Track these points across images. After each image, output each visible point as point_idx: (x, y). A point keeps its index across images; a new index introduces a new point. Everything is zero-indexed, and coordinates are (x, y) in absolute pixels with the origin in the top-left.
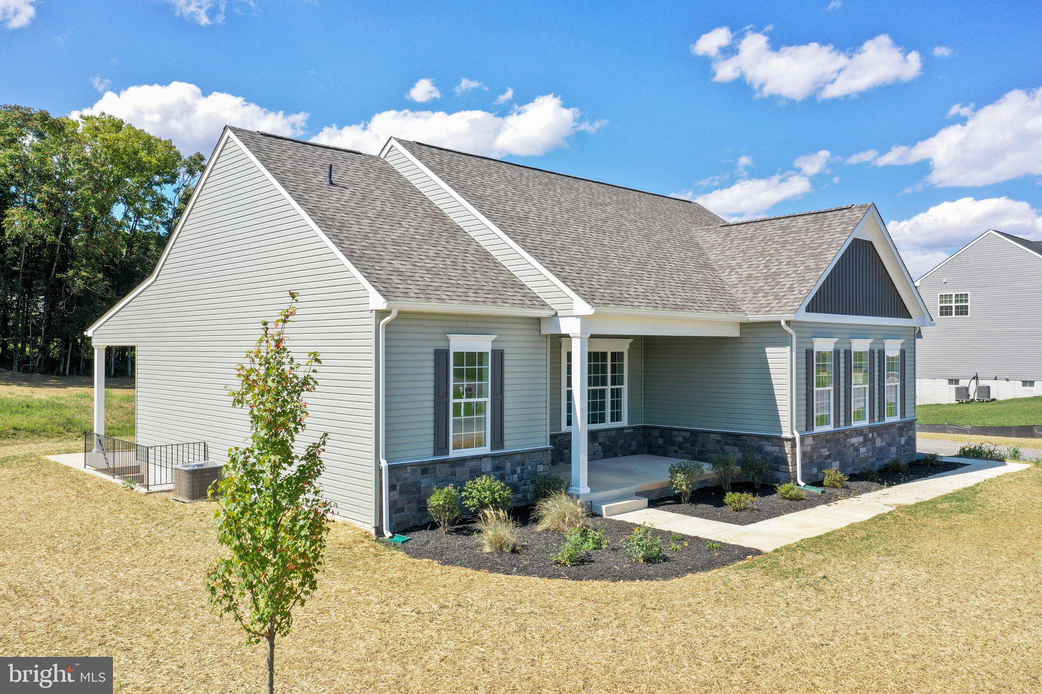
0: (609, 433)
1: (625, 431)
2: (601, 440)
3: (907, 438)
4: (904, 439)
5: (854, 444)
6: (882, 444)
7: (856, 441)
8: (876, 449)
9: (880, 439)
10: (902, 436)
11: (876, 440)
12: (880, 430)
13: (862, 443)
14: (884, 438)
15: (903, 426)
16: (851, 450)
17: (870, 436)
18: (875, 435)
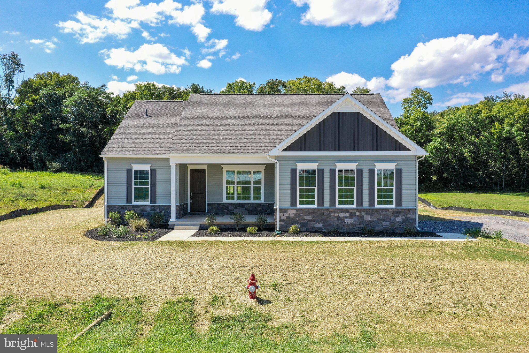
0: (252, 205)
1: (262, 205)
2: (246, 207)
3: (404, 218)
4: (400, 218)
5: (339, 217)
6: (371, 219)
7: (341, 215)
8: (365, 221)
9: (369, 216)
10: (398, 216)
11: (365, 216)
12: (369, 211)
13: (347, 217)
14: (374, 215)
15: (399, 211)
16: (335, 219)
17: (358, 214)
18: (363, 214)
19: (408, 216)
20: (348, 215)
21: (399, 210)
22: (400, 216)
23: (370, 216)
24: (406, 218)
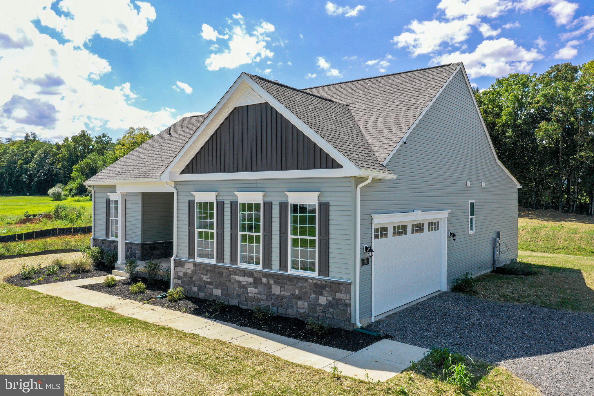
3: (331, 299)
4: (325, 298)
5: (240, 282)
6: (282, 293)
7: (244, 280)
8: (273, 295)
9: (279, 288)
10: (321, 294)
11: (273, 286)
12: (280, 279)
13: (251, 284)
14: (286, 287)
15: (323, 284)
16: (236, 285)
17: (264, 280)
18: (271, 282)
19: (338, 296)
20: (251, 280)
21: (324, 282)
22: (325, 293)
23: (281, 287)
24: (334, 299)
